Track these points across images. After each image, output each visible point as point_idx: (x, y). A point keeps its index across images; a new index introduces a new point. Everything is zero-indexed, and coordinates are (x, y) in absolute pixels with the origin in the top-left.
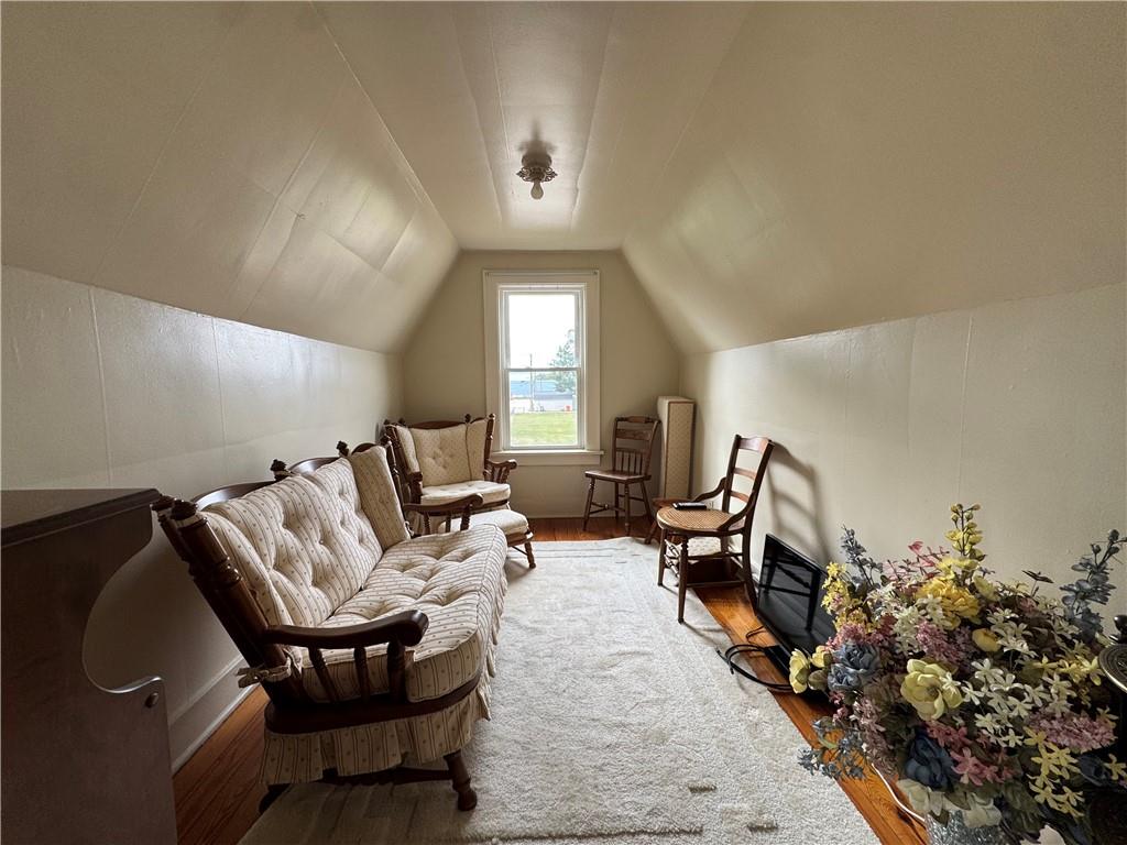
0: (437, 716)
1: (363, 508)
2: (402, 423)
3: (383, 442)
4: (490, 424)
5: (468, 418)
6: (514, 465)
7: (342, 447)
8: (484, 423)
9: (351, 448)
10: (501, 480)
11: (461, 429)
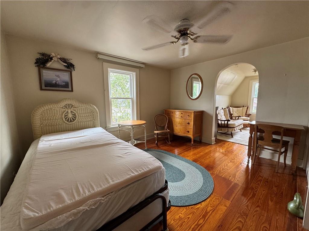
0: (230, 129)
1: (224, 115)
2: (230, 106)
3: (228, 108)
4: (248, 108)
5: (243, 106)
6: (251, 115)
7: (222, 108)
8: (246, 107)
9: (223, 108)
10: (248, 117)
11: (242, 108)
